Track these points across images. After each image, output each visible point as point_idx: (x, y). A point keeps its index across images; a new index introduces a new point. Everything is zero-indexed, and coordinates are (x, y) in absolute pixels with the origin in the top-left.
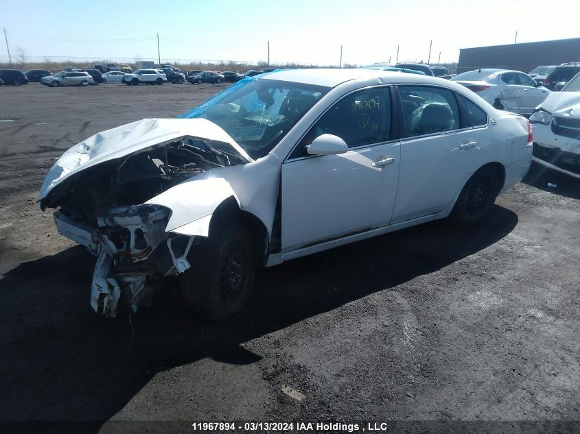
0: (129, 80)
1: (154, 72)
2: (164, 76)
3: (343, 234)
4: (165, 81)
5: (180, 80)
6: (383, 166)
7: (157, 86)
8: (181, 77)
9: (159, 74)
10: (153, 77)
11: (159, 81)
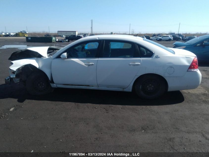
0: (158, 39)
1: (168, 37)
2: (172, 38)
3: (77, 85)
4: (172, 40)
5: (179, 40)
6: (89, 65)
7: (168, 42)
8: (180, 38)
9: (170, 37)
10: (167, 38)
11: (170, 40)
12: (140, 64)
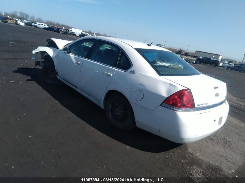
12: (112, 75)
